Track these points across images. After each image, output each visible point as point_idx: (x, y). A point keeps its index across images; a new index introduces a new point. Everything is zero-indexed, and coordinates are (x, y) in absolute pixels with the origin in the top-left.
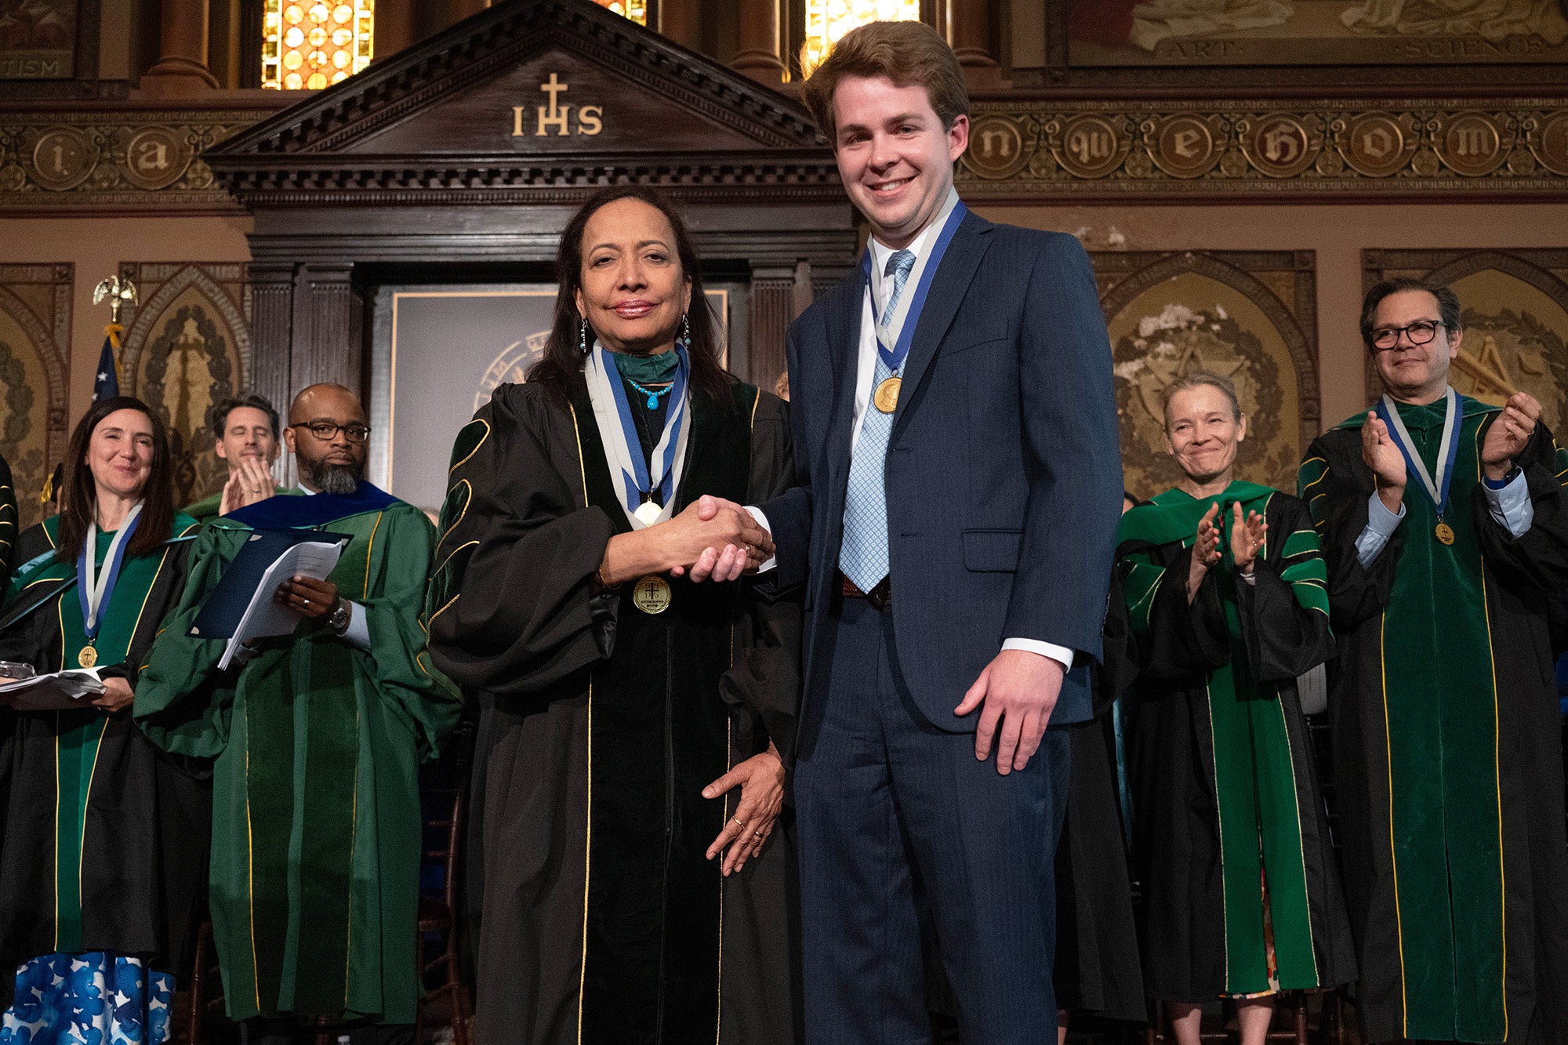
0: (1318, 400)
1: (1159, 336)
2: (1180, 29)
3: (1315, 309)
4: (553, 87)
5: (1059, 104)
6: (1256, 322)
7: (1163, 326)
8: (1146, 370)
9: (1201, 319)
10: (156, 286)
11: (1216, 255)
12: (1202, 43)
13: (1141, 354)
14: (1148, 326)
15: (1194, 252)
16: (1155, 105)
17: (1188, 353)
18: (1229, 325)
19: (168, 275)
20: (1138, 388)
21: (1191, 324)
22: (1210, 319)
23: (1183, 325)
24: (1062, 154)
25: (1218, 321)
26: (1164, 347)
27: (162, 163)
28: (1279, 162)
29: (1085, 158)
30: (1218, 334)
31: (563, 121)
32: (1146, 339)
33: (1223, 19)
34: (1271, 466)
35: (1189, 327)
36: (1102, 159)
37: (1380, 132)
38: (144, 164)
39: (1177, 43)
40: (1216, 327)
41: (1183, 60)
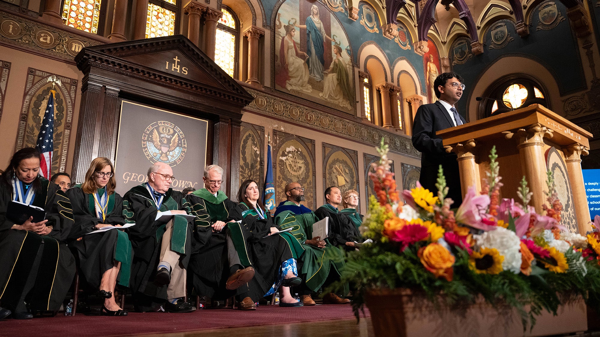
0: (315, 172)
1: (289, 152)
2: (294, 88)
3: (315, 152)
4: (176, 59)
5: (273, 97)
6: (305, 153)
7: (290, 150)
8: (287, 159)
9: (296, 150)
10: (41, 78)
11: (299, 137)
12: (298, 92)
13: (286, 156)
14: (288, 150)
15: (296, 135)
16: (289, 102)
17: (294, 157)
18: (301, 152)
19: (45, 76)
20: (286, 163)
21: (295, 151)
22: (298, 151)
23: (294, 151)
24: (273, 108)
25: (299, 151)
26: (290, 155)
27: (48, 42)
28: (309, 120)
29: (277, 110)
30: (299, 154)
31: (178, 69)
32: (287, 152)
33: (301, 88)
34: (308, 185)
35: (294, 152)
36: (281, 111)
37: (325, 119)
38: (41, 40)
39: (294, 91)
40: (299, 153)
41: (295, 95)
